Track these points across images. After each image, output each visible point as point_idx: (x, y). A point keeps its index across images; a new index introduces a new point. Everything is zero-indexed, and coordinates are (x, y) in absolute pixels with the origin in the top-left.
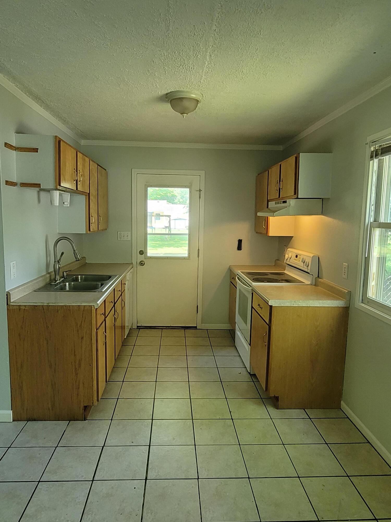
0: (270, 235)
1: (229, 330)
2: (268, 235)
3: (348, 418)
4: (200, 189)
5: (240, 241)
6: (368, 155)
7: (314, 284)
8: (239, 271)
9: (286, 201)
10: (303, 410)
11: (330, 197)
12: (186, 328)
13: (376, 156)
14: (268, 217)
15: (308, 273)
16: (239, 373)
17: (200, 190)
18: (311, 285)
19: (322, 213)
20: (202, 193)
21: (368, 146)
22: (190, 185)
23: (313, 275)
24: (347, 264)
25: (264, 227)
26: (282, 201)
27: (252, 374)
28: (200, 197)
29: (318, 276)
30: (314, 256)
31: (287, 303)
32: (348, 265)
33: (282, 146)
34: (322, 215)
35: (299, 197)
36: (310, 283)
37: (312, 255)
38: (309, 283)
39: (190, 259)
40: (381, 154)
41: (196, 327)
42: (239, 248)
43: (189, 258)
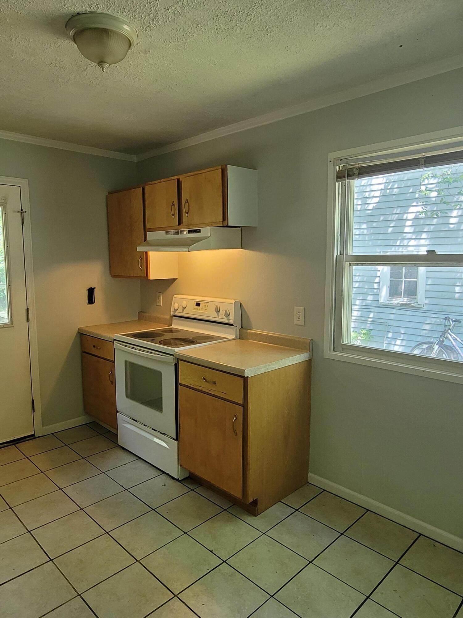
0: (151, 279)
1: (86, 424)
2: (149, 279)
3: (324, 490)
4: (22, 210)
5: (91, 291)
6: (332, 175)
7: (239, 338)
8: (118, 335)
9: (200, 230)
10: (280, 502)
11: (257, 226)
12: (16, 442)
13: (348, 177)
14: (146, 252)
15: (232, 325)
16: (164, 485)
17: (22, 212)
18: (236, 339)
19: (242, 247)
20: (26, 216)
21: (333, 164)
22: (3, 201)
23: (236, 326)
24: (303, 308)
25: (140, 267)
26: (187, 230)
27: (181, 480)
28: (23, 223)
29: (242, 327)
30: (236, 301)
31: (262, 369)
32: (305, 308)
33: (135, 156)
34: (241, 249)
35: (229, 225)
36: (235, 338)
37: (233, 301)
38: (233, 337)
39: (14, 327)
40: (359, 175)
41: (33, 435)
42: (91, 300)
43: (12, 324)
